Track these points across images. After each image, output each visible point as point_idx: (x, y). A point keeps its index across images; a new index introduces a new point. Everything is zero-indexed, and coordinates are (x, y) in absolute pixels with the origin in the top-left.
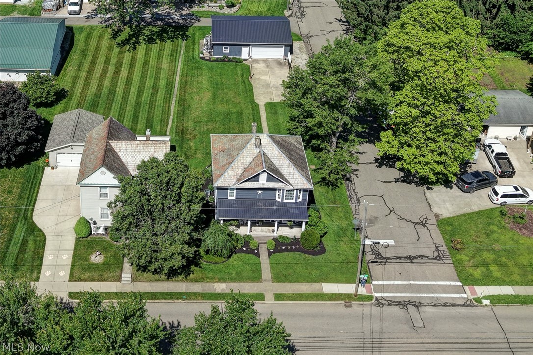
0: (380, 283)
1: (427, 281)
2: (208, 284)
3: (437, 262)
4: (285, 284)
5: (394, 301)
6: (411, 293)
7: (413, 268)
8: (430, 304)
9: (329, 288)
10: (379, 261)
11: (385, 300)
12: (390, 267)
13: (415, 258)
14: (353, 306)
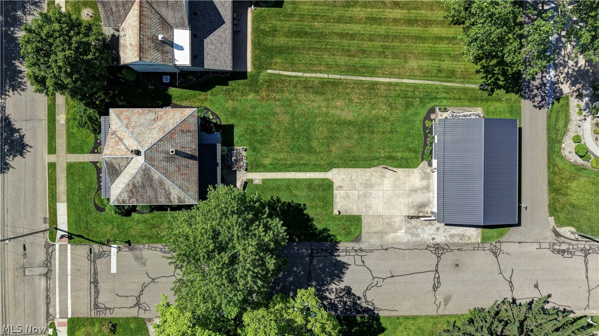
0: (69, 251)
1: (71, 290)
2: (64, 109)
3: (93, 304)
4: (65, 172)
5: (51, 258)
6: (59, 274)
7: (85, 282)
8: (48, 286)
9: (62, 209)
10: (92, 255)
11: (52, 252)
12: (86, 264)
13: (96, 287)
14: (45, 225)
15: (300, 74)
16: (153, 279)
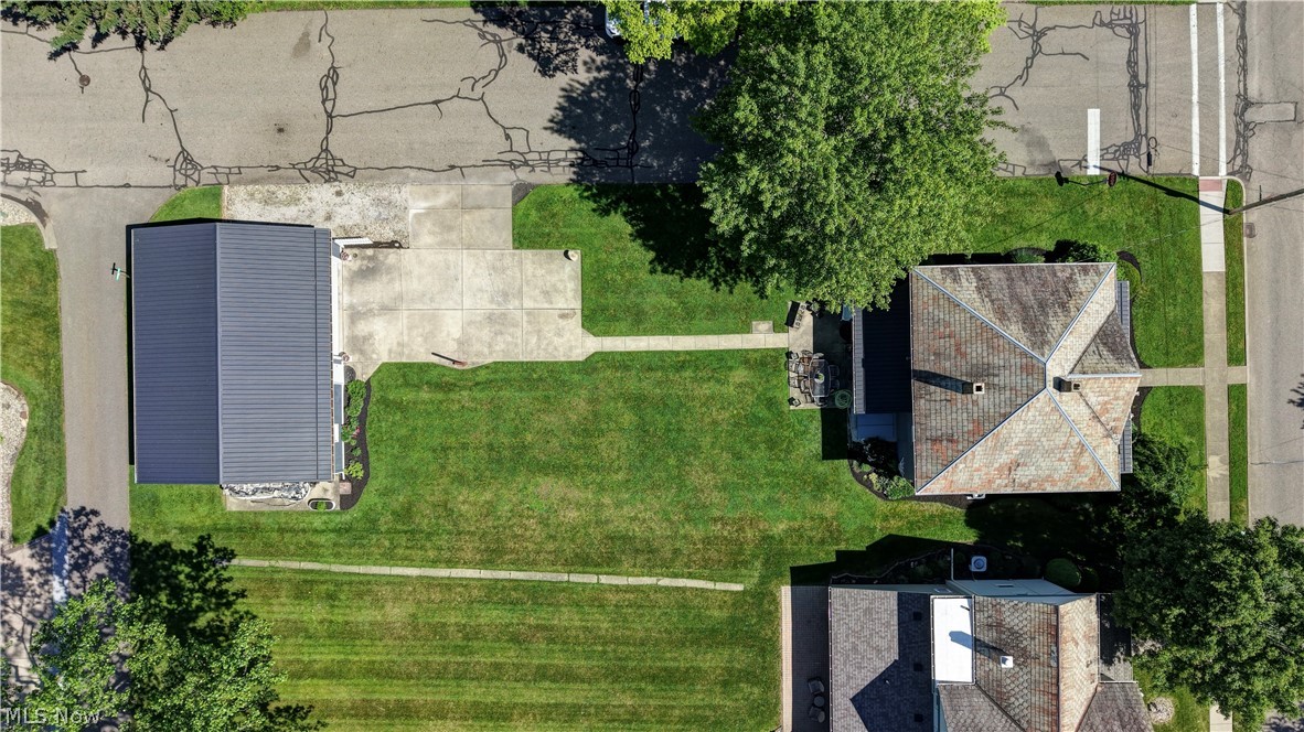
0: (1196, 159)
1: (1191, 69)
2: (1211, 490)
3: (1142, 35)
4: (1206, 344)
5: (1238, 143)
6: (1218, 106)
7: (1160, 87)
8: (1242, 78)
9: (1213, 258)
10: (1144, 149)
11: (1234, 158)
12: (1158, 127)
13: (1135, 76)
14: (1250, 221)
15: (665, 582)
16: (1002, 94)
